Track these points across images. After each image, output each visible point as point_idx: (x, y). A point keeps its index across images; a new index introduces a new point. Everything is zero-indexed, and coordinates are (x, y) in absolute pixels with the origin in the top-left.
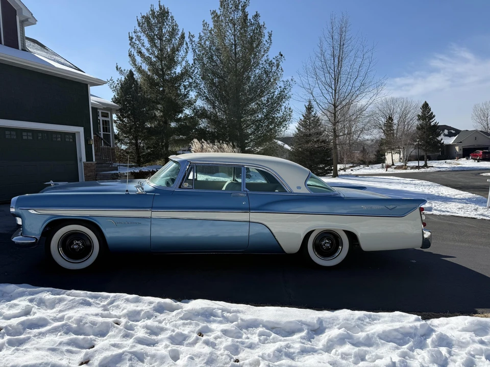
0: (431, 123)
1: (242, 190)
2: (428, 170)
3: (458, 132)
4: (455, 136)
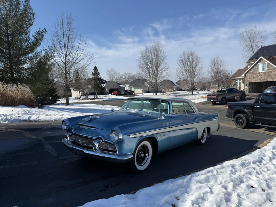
0: (98, 77)
2: (99, 100)
3: (106, 82)
4: (105, 84)
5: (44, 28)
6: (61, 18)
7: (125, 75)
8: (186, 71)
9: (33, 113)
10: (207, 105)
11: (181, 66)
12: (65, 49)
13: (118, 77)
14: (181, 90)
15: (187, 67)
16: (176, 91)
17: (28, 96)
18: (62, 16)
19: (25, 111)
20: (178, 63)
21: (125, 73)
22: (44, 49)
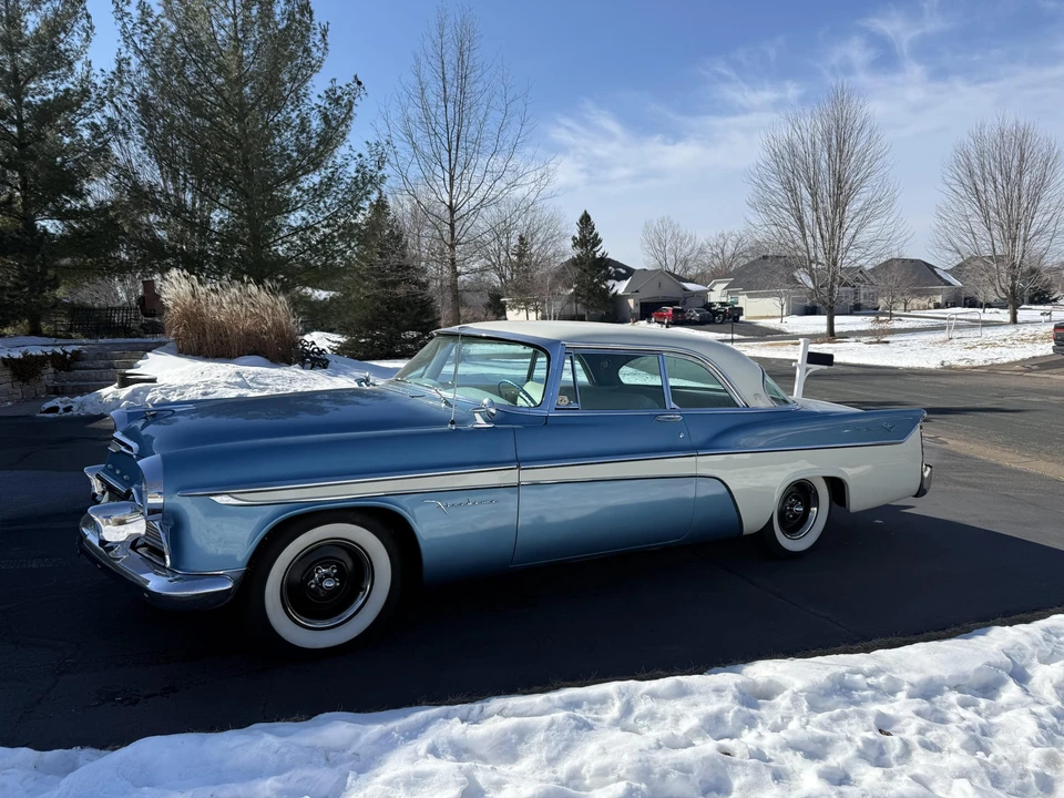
0: (595, 253)
1: (668, 407)
3: (630, 272)
4: (626, 279)
5: (356, 77)
6: (435, 34)
7: (721, 241)
8: (987, 217)
9: (267, 385)
10: (1055, 371)
11: (963, 193)
12: (450, 152)
13: (687, 250)
14: (971, 303)
15: (991, 195)
16: (946, 305)
17: (274, 324)
18: (441, 26)
19: (241, 376)
20: (949, 180)
21: (722, 235)
22: (355, 155)
